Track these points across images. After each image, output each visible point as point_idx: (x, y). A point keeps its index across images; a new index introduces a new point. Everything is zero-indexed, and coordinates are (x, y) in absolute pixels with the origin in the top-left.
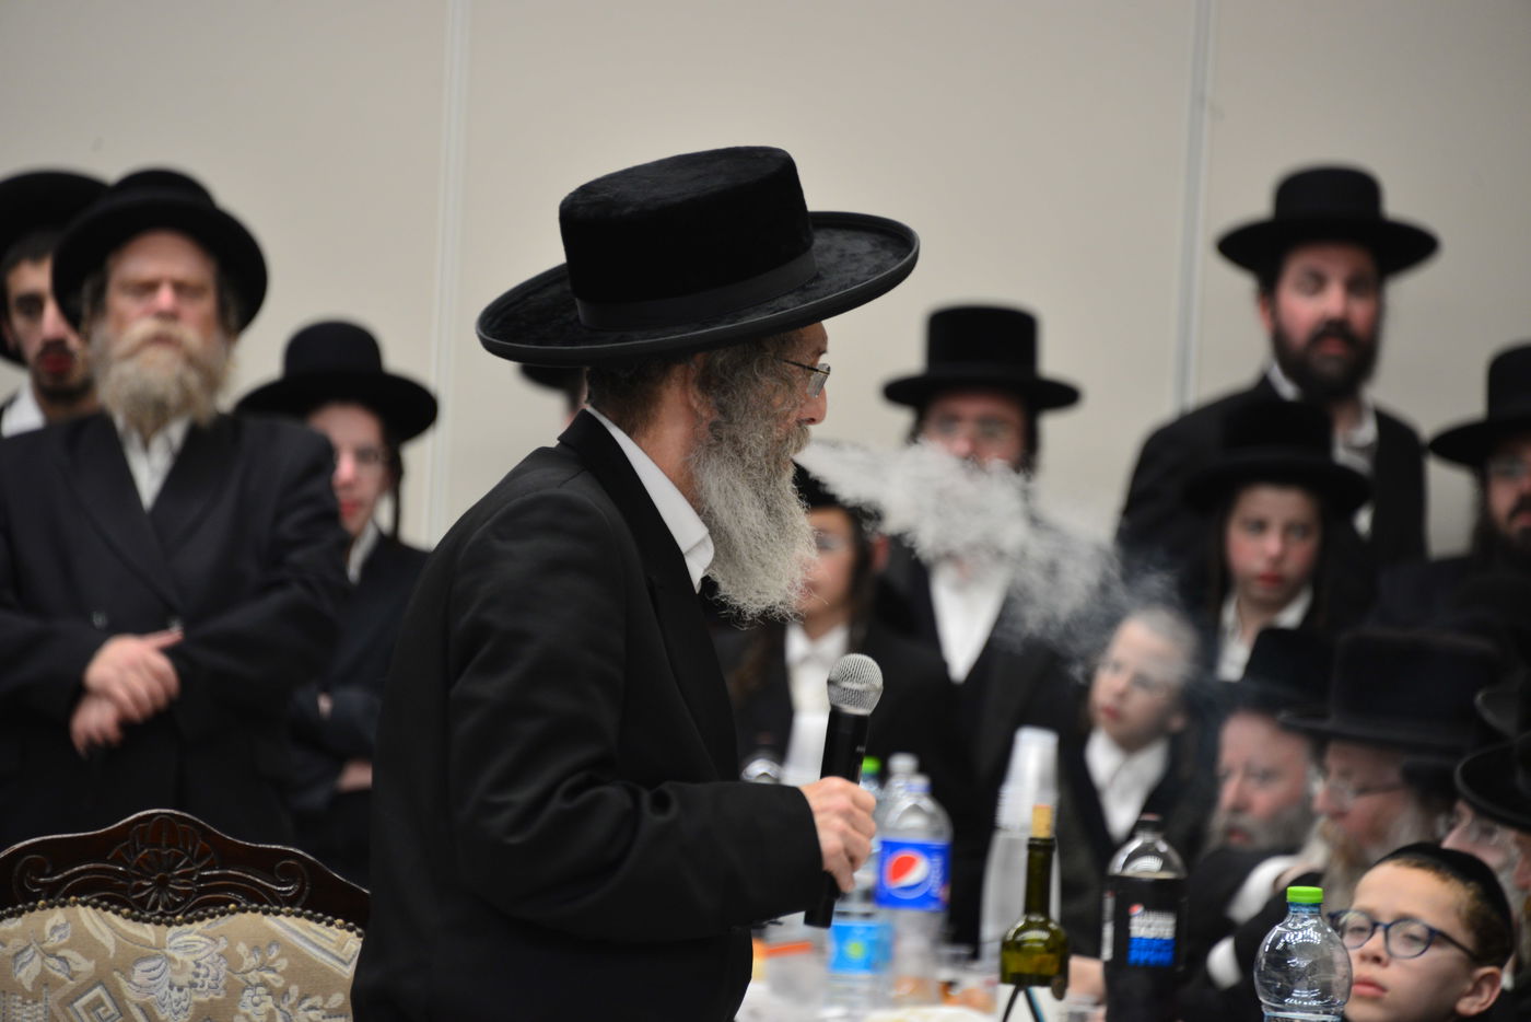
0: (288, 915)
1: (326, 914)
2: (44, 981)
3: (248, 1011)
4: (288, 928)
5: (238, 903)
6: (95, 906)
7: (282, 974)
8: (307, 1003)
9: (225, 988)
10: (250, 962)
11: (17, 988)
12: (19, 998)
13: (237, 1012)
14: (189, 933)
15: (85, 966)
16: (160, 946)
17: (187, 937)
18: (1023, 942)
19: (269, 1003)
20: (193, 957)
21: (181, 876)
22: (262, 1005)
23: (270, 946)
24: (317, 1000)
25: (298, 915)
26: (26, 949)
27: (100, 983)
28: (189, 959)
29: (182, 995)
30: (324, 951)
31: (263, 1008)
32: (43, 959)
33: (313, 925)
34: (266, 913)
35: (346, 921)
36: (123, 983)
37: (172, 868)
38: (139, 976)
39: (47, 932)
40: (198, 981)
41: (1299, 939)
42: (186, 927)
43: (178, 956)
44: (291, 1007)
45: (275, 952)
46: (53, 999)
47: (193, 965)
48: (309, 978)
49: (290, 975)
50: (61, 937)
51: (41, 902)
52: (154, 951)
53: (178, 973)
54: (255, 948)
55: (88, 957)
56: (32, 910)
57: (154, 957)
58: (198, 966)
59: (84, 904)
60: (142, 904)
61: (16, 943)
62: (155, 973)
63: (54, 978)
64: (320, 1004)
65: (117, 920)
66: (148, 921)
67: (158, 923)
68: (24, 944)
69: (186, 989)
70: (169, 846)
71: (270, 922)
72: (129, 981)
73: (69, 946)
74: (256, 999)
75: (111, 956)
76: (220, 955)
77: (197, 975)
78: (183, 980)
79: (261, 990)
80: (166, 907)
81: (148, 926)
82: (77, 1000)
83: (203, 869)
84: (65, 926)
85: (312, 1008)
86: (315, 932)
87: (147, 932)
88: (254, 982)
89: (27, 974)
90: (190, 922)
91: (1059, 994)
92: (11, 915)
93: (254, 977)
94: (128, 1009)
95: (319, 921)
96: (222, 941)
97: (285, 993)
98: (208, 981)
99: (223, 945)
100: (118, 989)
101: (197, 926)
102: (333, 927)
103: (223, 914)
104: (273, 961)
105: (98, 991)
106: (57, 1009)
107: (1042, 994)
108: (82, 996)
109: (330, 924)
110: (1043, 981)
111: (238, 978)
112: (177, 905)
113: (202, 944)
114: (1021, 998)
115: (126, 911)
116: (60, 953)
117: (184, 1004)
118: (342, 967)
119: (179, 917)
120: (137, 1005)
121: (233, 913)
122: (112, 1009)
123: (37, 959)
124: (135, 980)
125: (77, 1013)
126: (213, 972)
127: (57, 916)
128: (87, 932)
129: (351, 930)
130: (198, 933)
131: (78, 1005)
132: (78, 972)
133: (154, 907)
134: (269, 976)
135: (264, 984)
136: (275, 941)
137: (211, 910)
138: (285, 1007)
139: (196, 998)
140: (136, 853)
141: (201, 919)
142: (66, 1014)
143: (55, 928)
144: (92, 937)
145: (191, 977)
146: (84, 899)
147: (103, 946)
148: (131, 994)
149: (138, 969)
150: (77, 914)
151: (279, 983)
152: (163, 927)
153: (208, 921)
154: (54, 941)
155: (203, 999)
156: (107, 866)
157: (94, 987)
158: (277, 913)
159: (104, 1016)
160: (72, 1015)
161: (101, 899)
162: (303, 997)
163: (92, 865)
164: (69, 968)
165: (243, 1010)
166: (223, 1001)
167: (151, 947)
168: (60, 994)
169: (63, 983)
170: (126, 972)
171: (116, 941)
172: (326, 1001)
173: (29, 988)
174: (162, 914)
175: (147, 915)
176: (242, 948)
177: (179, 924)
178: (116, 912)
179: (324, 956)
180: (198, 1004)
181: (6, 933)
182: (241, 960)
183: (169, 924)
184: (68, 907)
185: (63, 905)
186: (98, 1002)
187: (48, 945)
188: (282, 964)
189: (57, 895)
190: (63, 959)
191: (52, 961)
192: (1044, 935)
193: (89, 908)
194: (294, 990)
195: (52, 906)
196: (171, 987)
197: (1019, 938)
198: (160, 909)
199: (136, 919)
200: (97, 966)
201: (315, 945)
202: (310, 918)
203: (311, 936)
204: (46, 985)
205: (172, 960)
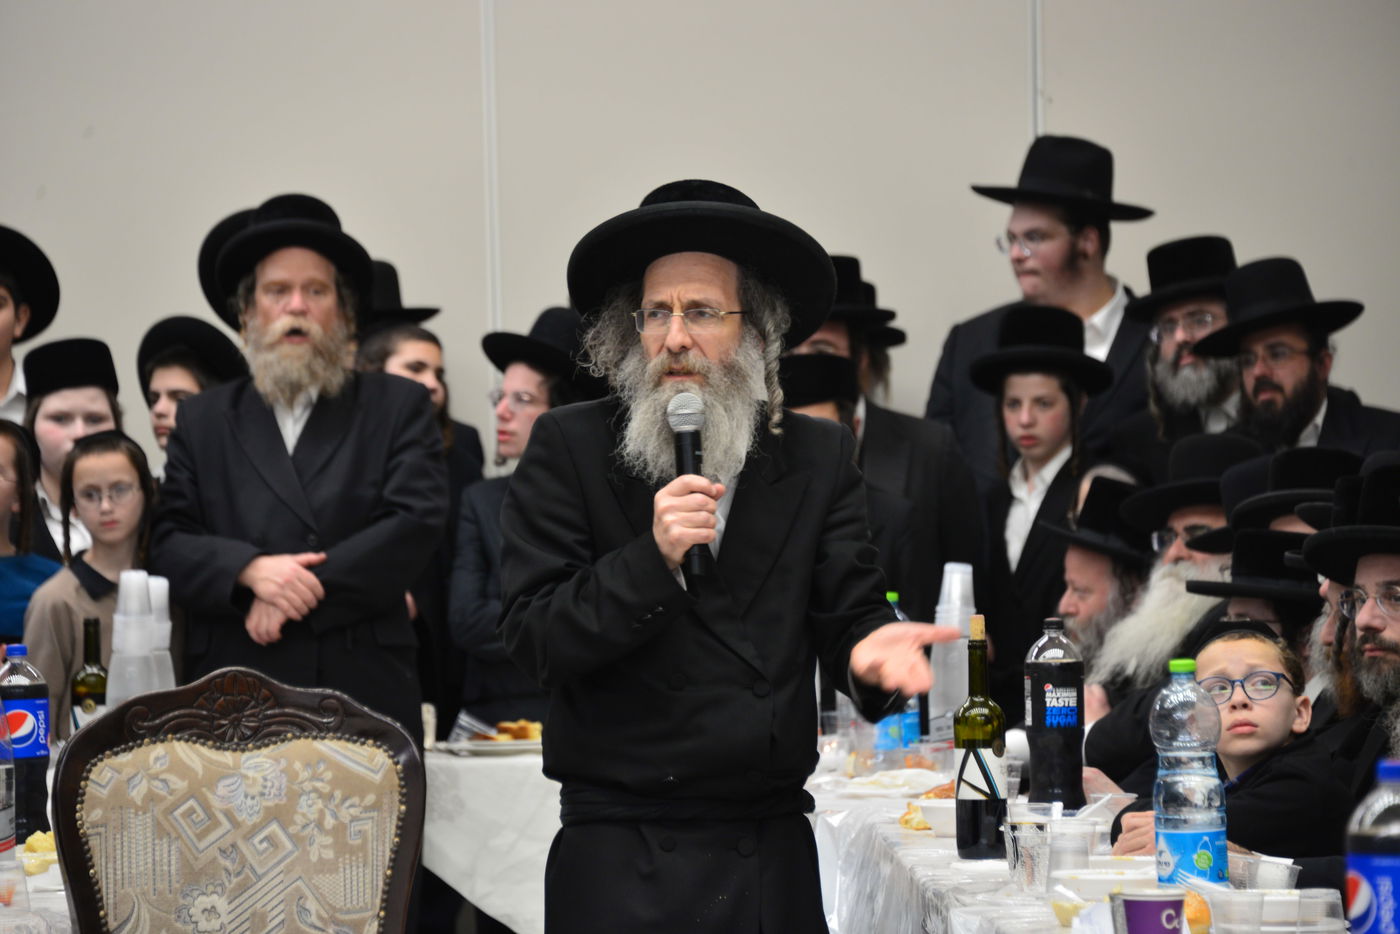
0: (332, 739)
1: (360, 737)
2: (151, 797)
3: (305, 811)
4: (331, 749)
5: (293, 733)
6: (187, 741)
7: (328, 782)
8: (347, 804)
9: (286, 795)
10: (304, 775)
11: (132, 804)
12: (132, 811)
13: (295, 812)
14: (258, 756)
15: (180, 784)
16: (237, 767)
17: (256, 760)
19: (320, 804)
20: (262, 774)
21: (252, 715)
22: (315, 806)
23: (318, 763)
24: (356, 800)
25: (340, 739)
26: (136, 775)
27: (192, 796)
28: (259, 776)
29: (255, 802)
30: (360, 764)
31: (315, 808)
32: (149, 782)
33: (350, 745)
34: (315, 738)
35: (375, 741)
36: (210, 796)
37: (242, 710)
38: (221, 789)
39: (152, 759)
40: (266, 791)
42: (256, 752)
43: (251, 774)
44: (337, 806)
45: (322, 767)
46: (158, 810)
47: (261, 780)
48: (349, 784)
49: (334, 783)
50: (161, 765)
51: (146, 740)
52: (231, 772)
53: (251, 786)
54: (307, 765)
55: (183, 777)
56: (140, 746)
57: (232, 775)
58: (265, 780)
59: (179, 739)
60: (222, 737)
61: (128, 772)
62: (233, 787)
63: (158, 795)
64: (357, 803)
65: (204, 750)
66: (227, 749)
67: (235, 750)
68: (133, 771)
69: (257, 798)
70: (240, 694)
71: (319, 745)
72: (215, 794)
73: (169, 770)
74: (310, 802)
75: (200, 776)
76: (282, 771)
77: (265, 787)
78: (254, 791)
79: (313, 795)
80: (240, 739)
81: (227, 753)
82: (176, 809)
83: (267, 709)
84: (164, 757)
85: (352, 806)
86: (353, 751)
87: (227, 757)
88: (307, 790)
89: (137, 794)
90: (259, 748)
92: (124, 751)
93: (307, 786)
94: (214, 814)
95: (355, 742)
96: (283, 761)
97: (331, 796)
98: (273, 791)
99: (283, 763)
100: (206, 800)
101: (264, 751)
102: (365, 747)
103: (283, 741)
104: (321, 774)
105: (191, 803)
106: (161, 818)
108: (178, 807)
109: (363, 744)
111: (295, 787)
112: (249, 737)
113: (267, 763)
114: (972, 757)
115: (210, 743)
116: (162, 776)
117: (257, 809)
118: (372, 775)
119: (250, 745)
120: (221, 811)
121: (290, 740)
122: (202, 815)
123: (145, 781)
124: (219, 793)
125: (177, 820)
126: (277, 784)
127: (159, 749)
128: (181, 760)
129: (379, 747)
130: (265, 756)
131: (177, 813)
132: (175, 790)
133: (231, 739)
134: (319, 785)
135: (316, 790)
136: (322, 759)
137: (274, 739)
138: (332, 807)
139: (265, 804)
140: (215, 701)
141: (267, 745)
142: (168, 820)
143: (157, 759)
144: (184, 764)
145: (261, 789)
146: (178, 736)
147: (193, 770)
148: (216, 804)
149: (221, 785)
150: (173, 747)
151: (326, 788)
152: (238, 753)
153: (272, 747)
154: (157, 768)
155: (270, 804)
156: (194, 711)
157: (188, 800)
158: (323, 738)
159: (197, 821)
160: (173, 821)
161: (191, 736)
162: (344, 799)
163: (182, 712)
164: (169, 787)
165: (300, 810)
166: (285, 805)
167: (229, 768)
168: (162, 806)
169: (163, 798)
170: (212, 787)
171: (204, 766)
172: (362, 800)
173: (139, 803)
174: (238, 744)
175: (226, 745)
176: (298, 765)
177: (251, 750)
178: (203, 744)
179: (359, 768)
180: (267, 809)
181: (121, 764)
182: (297, 774)
183: (243, 751)
184: (166, 743)
185: (162, 741)
186: (192, 811)
187: (152, 771)
188: (328, 775)
189: (157, 734)
190: (164, 781)
191: (156, 783)
193: (182, 743)
194: (338, 794)
195: (155, 742)
196: (246, 796)
197: (967, 714)
198: (236, 740)
199: (218, 748)
200: (190, 784)
202: (348, 740)
203: (349, 754)
204: (152, 800)
205: (245, 777)
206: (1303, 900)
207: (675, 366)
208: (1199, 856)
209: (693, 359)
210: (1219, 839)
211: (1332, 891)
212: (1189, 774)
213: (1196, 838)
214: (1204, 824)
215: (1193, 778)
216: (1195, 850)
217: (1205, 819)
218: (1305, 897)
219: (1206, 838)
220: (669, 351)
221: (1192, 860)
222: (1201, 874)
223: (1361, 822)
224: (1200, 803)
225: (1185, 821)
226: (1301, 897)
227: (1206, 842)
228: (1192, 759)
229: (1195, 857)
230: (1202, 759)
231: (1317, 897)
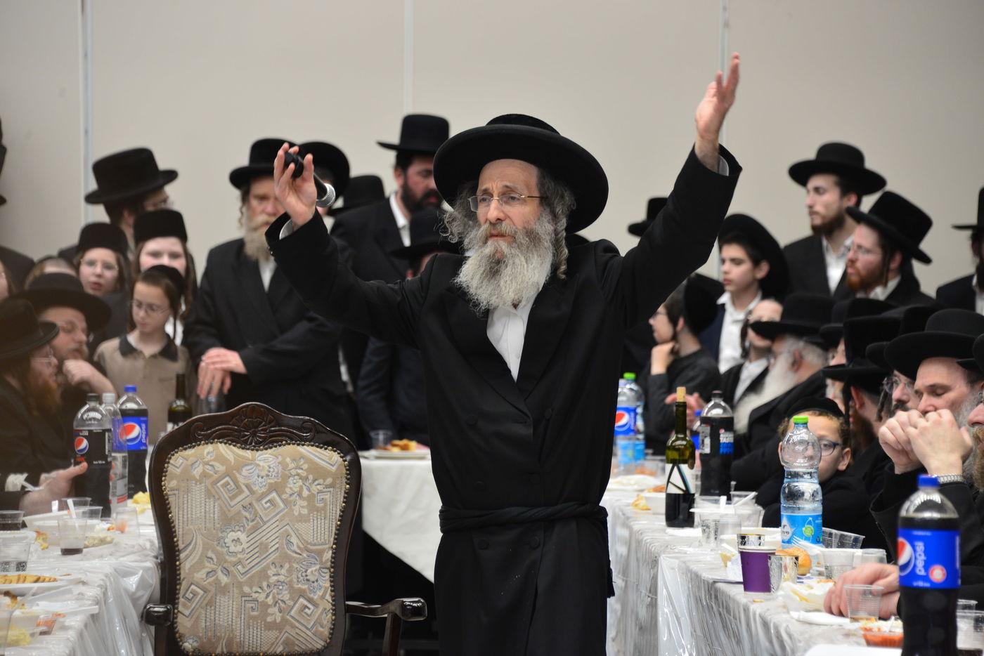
0: (308, 445)
1: (324, 445)
2: (204, 475)
3: (292, 486)
4: (308, 451)
5: (286, 441)
6: (225, 443)
7: (305, 470)
8: (316, 483)
9: (281, 477)
10: (292, 465)
11: (194, 478)
12: (194, 482)
13: (287, 487)
14: (266, 454)
15: (221, 468)
16: (254, 459)
17: (265, 456)
18: (675, 446)
19: (300, 483)
20: (267, 464)
21: (262, 430)
22: (297, 484)
23: (300, 459)
24: (321, 481)
25: (312, 446)
26: (197, 461)
27: (228, 475)
28: (266, 465)
29: (263, 480)
30: (324, 460)
31: (297, 485)
32: (203, 466)
33: (318, 449)
34: (298, 445)
35: (333, 448)
36: (238, 475)
37: (257, 427)
38: (244, 472)
39: (205, 453)
40: (270, 474)
41: (799, 438)
42: (265, 451)
43: (261, 463)
44: (310, 484)
45: (302, 461)
46: (208, 482)
47: (267, 468)
48: (317, 472)
49: (309, 471)
50: (211, 456)
51: (203, 442)
52: (250, 462)
53: (261, 471)
54: (294, 460)
55: (222, 465)
56: (199, 445)
57: (251, 464)
58: (270, 468)
59: (221, 443)
60: (245, 442)
61: (192, 459)
62: (251, 471)
63: (208, 474)
64: (321, 483)
65: (235, 449)
66: (248, 449)
67: (252, 450)
68: (195, 459)
69: (265, 478)
70: (256, 418)
71: (300, 448)
72: (241, 474)
73: (214, 460)
74: (295, 481)
75: (232, 464)
76: (279, 463)
77: (269, 471)
78: (263, 473)
79: (296, 477)
80: (256, 443)
81: (248, 451)
82: (218, 482)
83: (272, 427)
84: (212, 452)
85: (319, 484)
86: (319, 452)
87: (248, 454)
88: (293, 474)
89: (197, 472)
90: (266, 449)
91: (692, 467)
92: (190, 448)
93: (293, 472)
94: (240, 487)
95: (321, 448)
96: (280, 457)
97: (307, 478)
98: (274, 474)
99: (280, 459)
100: (236, 477)
101: (269, 451)
102: (327, 451)
103: (280, 446)
104: (302, 465)
105: (227, 479)
106: (210, 487)
107: (684, 467)
108: (220, 481)
109: (326, 449)
110: (685, 462)
111: (286, 472)
112: (261, 442)
113: (271, 458)
114: (676, 469)
115: (239, 445)
116: (211, 463)
117: (264, 484)
118: (331, 467)
119: (262, 447)
120: (244, 484)
121: (284, 445)
122: (233, 486)
123: (201, 466)
124: (243, 474)
125: (218, 488)
126: (276, 470)
127: (210, 448)
128: (221, 453)
129: (335, 451)
130: (270, 454)
131: (219, 485)
132: (218, 471)
133: (251, 443)
134: (300, 471)
135: (298, 475)
136: (303, 457)
137: (275, 444)
138: (307, 485)
139: (269, 481)
140: (242, 421)
141: (271, 448)
142: (214, 488)
143: (208, 453)
144: (224, 457)
145: (267, 473)
146: (221, 440)
147: (229, 460)
148: (241, 480)
149: (244, 469)
150: (218, 447)
151: (304, 474)
152: (255, 451)
153: (274, 449)
154: (208, 458)
155: (272, 481)
156: (230, 426)
157: (225, 477)
158: (303, 445)
159: (230, 489)
160: (217, 489)
161: (228, 440)
162: (315, 480)
163: (223, 426)
164: (214, 469)
165: (289, 486)
166: (281, 482)
167: (249, 460)
168: (211, 480)
169: (211, 476)
170: (239, 470)
171: (235, 458)
172: (324, 481)
173: (198, 478)
174: (254, 446)
175: (248, 447)
176: (288, 460)
177: (262, 450)
178: (235, 446)
179: (324, 463)
180: (270, 484)
181: (188, 455)
182: (288, 465)
183: (257, 450)
184: (214, 444)
185: (212, 443)
186: (227, 484)
187: (206, 460)
188: (305, 466)
189: (209, 439)
190: (212, 466)
191: (208, 467)
192: (684, 443)
193: (223, 444)
194: (311, 477)
195: (207, 444)
196: (258, 477)
197: (674, 444)
198: (253, 444)
199: (243, 449)
200: (226, 468)
201: (321, 459)
202: (317, 447)
203: (317, 454)
204: (205, 476)
205: (259, 465)
206: (864, 555)
207: (494, 232)
208: (806, 529)
209: (505, 227)
210: (818, 519)
211: (881, 550)
212: (802, 482)
213: (805, 519)
214: (809, 511)
215: (804, 484)
216: (804, 526)
217: (811, 507)
218: (866, 553)
219: (811, 519)
220: (491, 223)
221: (802, 531)
222: (807, 539)
223: (907, 511)
224: (808, 498)
225: (799, 509)
226: (863, 553)
227: (810, 521)
228: (805, 473)
229: (804, 529)
230: (810, 474)
231: (872, 554)
